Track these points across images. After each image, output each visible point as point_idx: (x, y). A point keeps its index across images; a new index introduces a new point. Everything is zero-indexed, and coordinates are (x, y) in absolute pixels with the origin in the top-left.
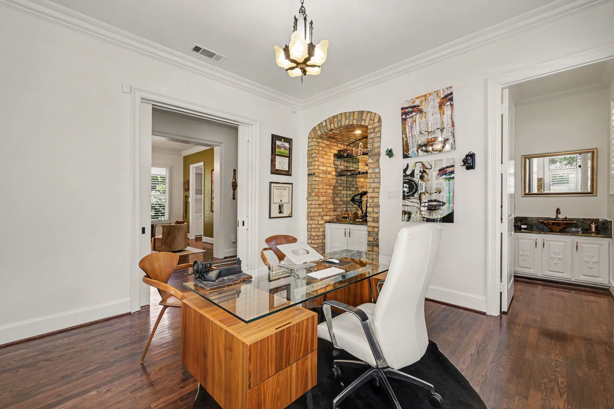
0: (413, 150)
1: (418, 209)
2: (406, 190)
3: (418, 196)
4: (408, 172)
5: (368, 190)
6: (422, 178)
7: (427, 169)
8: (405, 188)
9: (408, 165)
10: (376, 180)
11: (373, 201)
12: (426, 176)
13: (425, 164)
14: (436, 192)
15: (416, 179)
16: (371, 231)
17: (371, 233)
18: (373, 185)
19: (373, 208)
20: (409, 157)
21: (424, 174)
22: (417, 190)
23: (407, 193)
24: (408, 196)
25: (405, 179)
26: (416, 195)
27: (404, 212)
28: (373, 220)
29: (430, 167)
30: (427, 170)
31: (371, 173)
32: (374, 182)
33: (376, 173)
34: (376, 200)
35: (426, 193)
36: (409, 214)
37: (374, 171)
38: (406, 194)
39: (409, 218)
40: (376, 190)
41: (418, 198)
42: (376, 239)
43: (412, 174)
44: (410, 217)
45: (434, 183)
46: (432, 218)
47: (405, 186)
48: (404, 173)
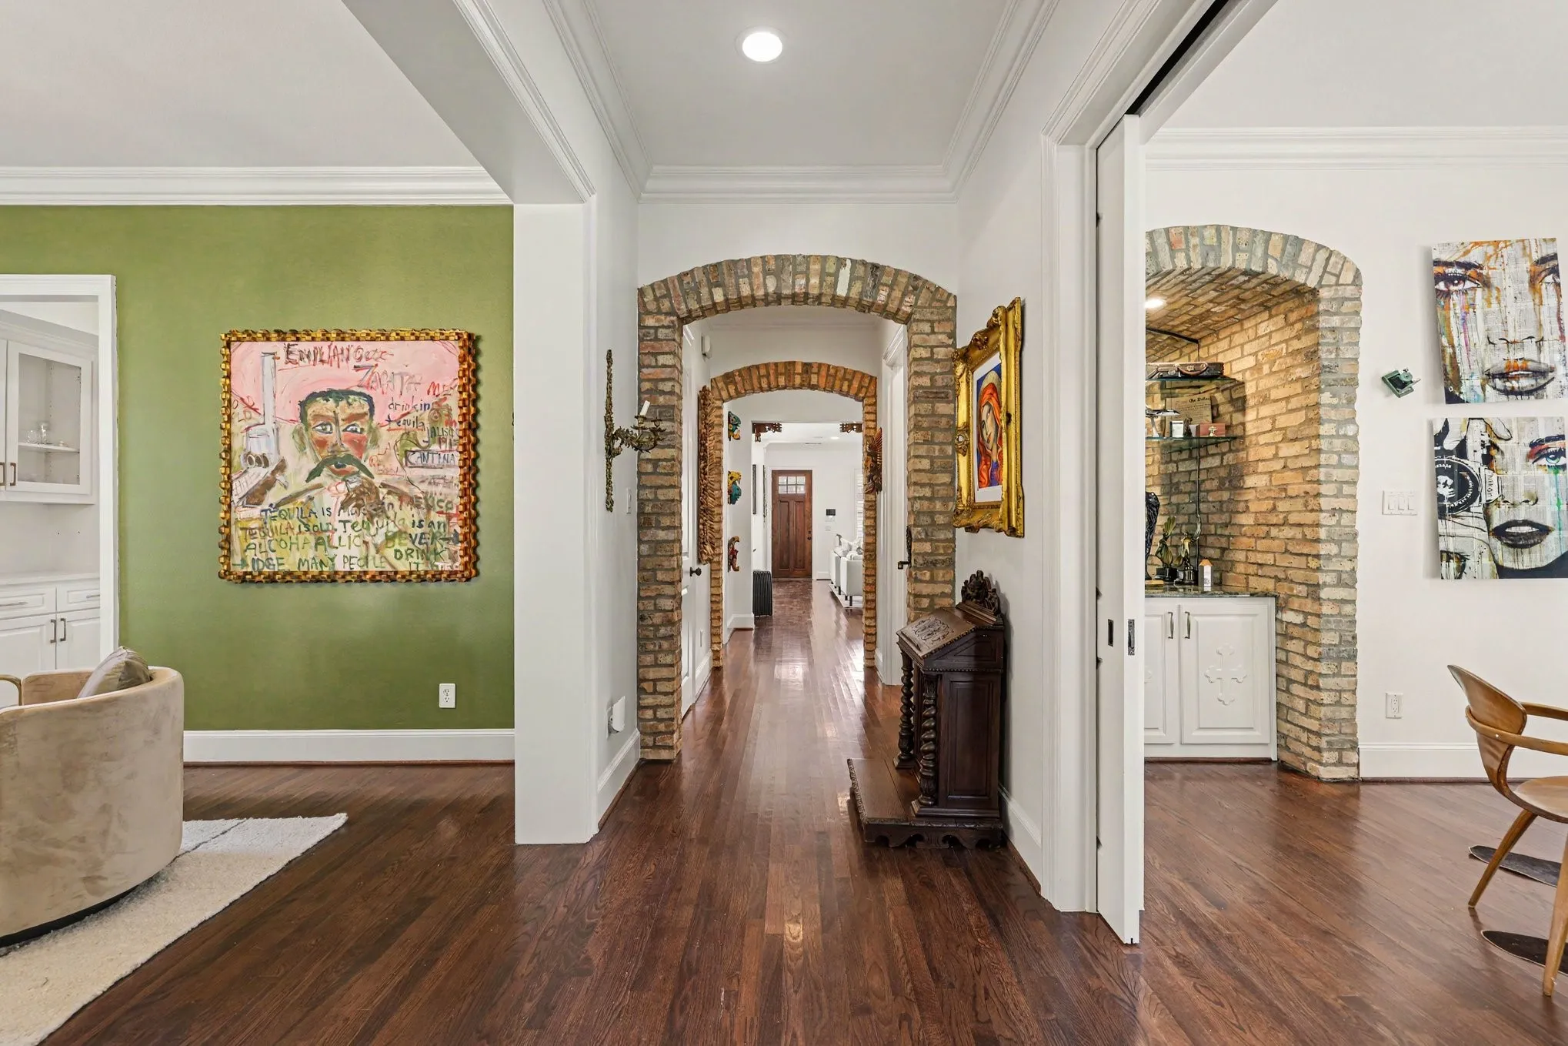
0: (1471, 383)
1: (1485, 546)
2: (1446, 492)
3: (1480, 509)
4: (1450, 443)
5: (1324, 489)
6: (1488, 460)
7: (1500, 438)
8: (1441, 486)
9: (1446, 423)
10: (1347, 459)
11: (1339, 522)
12: (1498, 457)
13: (1493, 427)
14: (1527, 501)
15: (1473, 461)
16: (1332, 616)
17: (1332, 619)
18: (1338, 474)
19: (1339, 543)
20: (1462, 401)
21: (1494, 452)
22: (1476, 493)
23: (1451, 500)
24: (1452, 509)
25: (1442, 462)
26: (1477, 508)
27: (1445, 555)
28: (1340, 579)
29: (1506, 435)
30: (1500, 444)
31: (1332, 436)
32: (1340, 465)
33: (1345, 436)
34: (1346, 519)
35: (1502, 503)
36: (1462, 558)
37: (1341, 432)
38: (1446, 503)
39: (1461, 570)
40: (1346, 490)
41: (1482, 516)
42: (1350, 639)
43: (1461, 450)
44: (1464, 566)
45: (1521, 478)
46: (1521, 567)
47: (1442, 481)
48: (1436, 446)
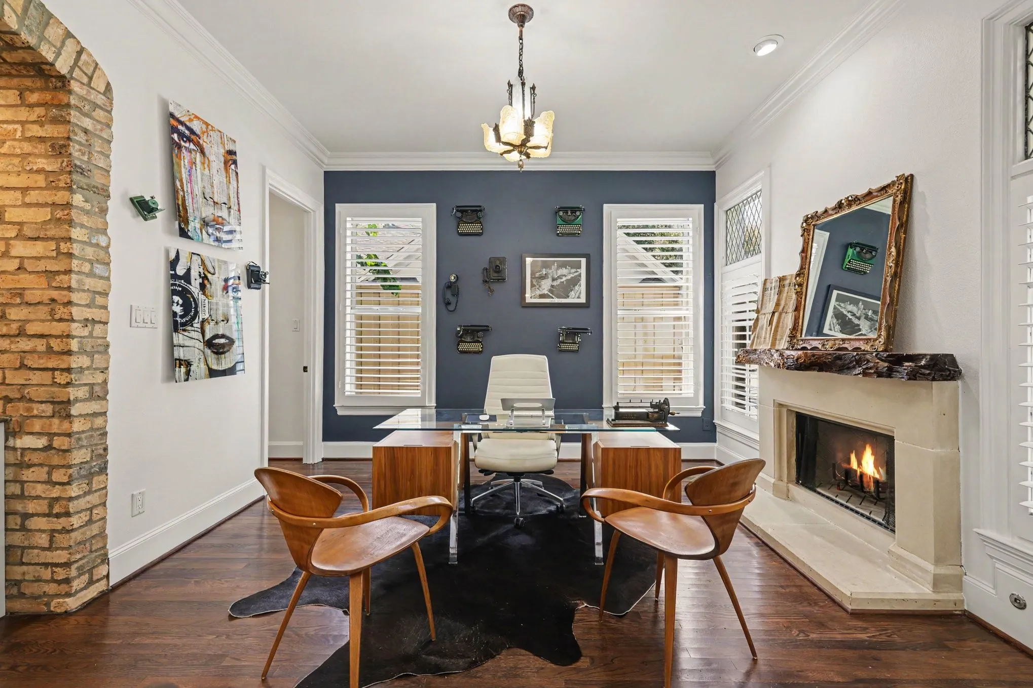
0: (194, 225)
1: (201, 353)
2: (178, 309)
3: (199, 325)
4: (180, 271)
5: (75, 297)
6: (203, 287)
7: (209, 272)
8: (175, 304)
9: (178, 252)
10: (99, 269)
11: (91, 333)
12: (208, 286)
13: (206, 262)
14: (223, 321)
15: (195, 288)
16: (83, 432)
17: (83, 436)
18: (89, 283)
19: (91, 355)
20: (189, 237)
21: (206, 282)
22: (196, 313)
23: (182, 317)
24: (183, 325)
25: (175, 285)
26: (197, 325)
27: (178, 362)
28: (92, 393)
29: (212, 271)
30: (209, 276)
31: (84, 243)
32: (91, 274)
33: (97, 245)
34: (98, 329)
35: (210, 321)
36: (188, 364)
37: (94, 241)
38: (178, 319)
39: (188, 373)
40: (99, 300)
41: (199, 330)
42: (101, 452)
43: (187, 277)
44: (190, 370)
45: (220, 303)
46: (220, 369)
47: (176, 301)
48: (171, 270)
